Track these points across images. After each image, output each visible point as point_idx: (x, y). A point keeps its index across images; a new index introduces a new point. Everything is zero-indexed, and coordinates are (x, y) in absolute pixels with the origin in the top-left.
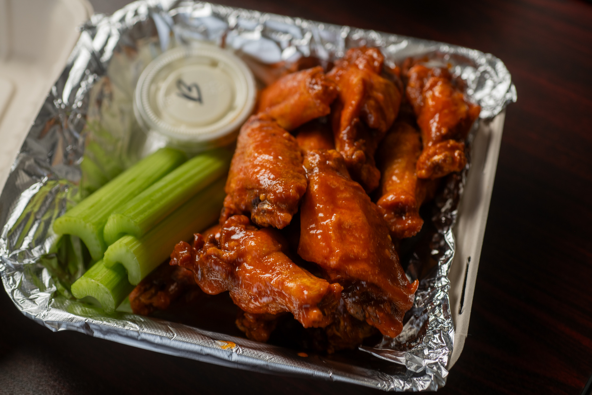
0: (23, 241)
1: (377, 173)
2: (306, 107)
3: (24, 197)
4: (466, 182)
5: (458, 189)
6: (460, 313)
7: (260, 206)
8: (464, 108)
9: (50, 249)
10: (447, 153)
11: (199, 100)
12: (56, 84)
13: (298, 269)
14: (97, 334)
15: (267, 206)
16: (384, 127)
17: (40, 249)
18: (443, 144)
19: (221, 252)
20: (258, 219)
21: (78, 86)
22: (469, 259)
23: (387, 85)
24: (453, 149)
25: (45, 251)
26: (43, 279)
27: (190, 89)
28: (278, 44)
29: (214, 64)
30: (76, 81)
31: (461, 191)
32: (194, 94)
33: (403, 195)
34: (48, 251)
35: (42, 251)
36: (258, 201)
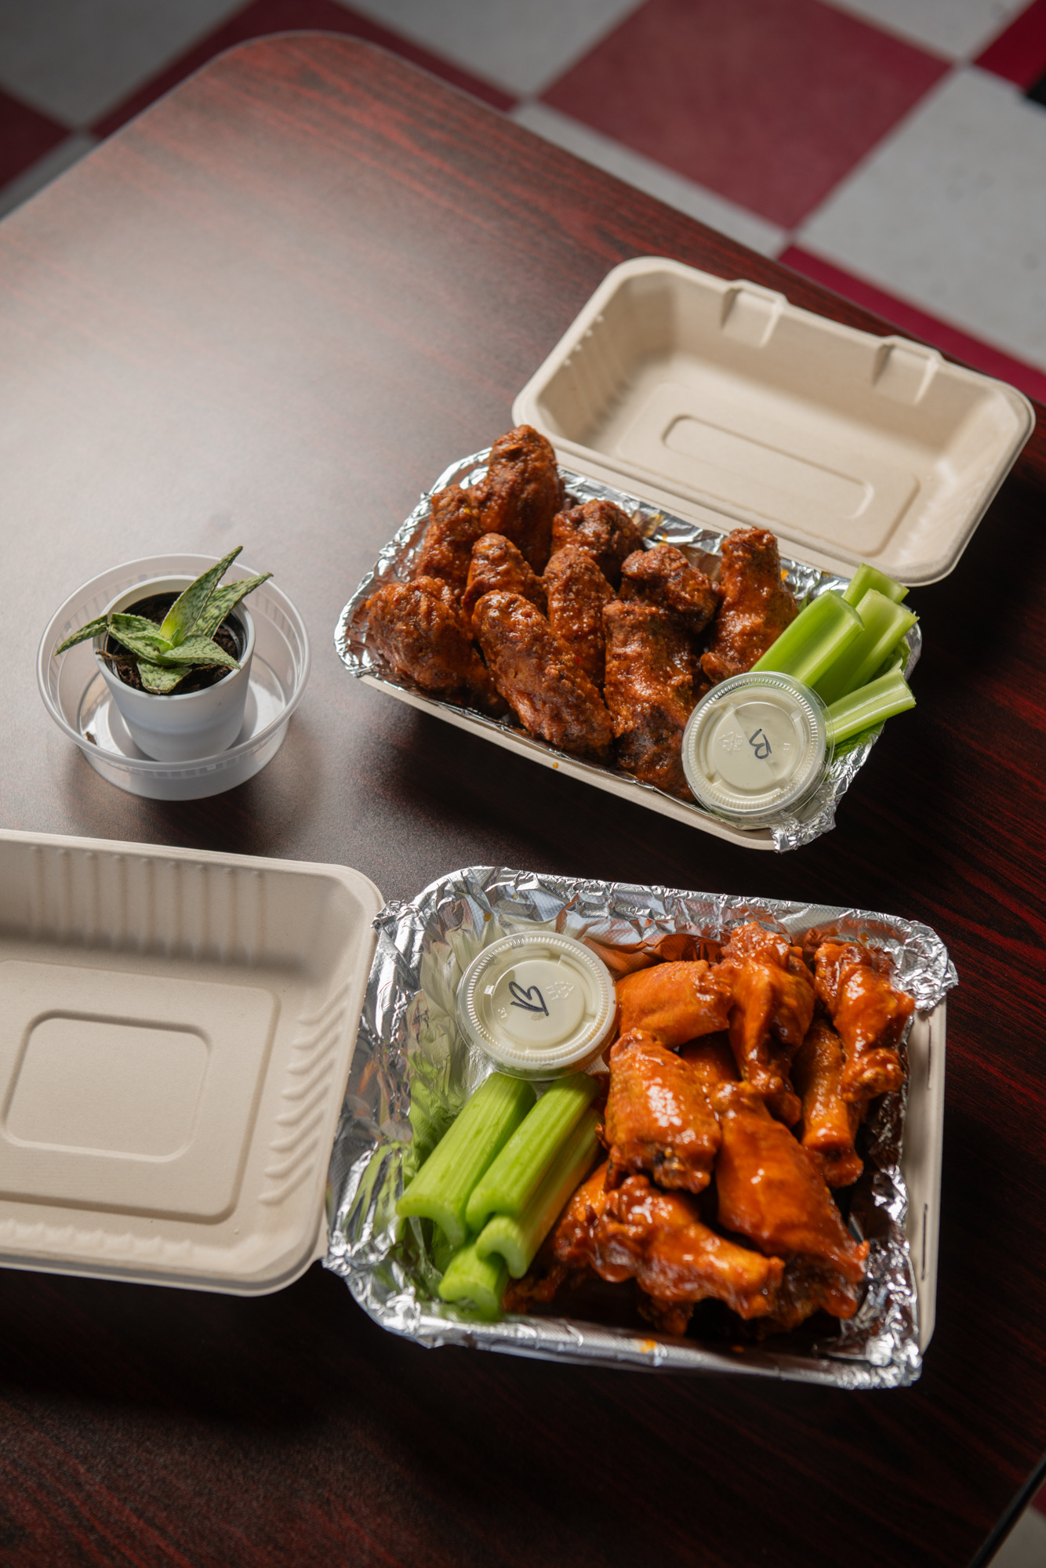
0: (363, 1229)
1: (797, 1102)
2: (696, 1019)
3: (355, 1172)
4: (908, 1102)
5: (899, 1111)
6: (923, 1278)
7: (666, 1165)
8: (892, 1004)
9: (396, 1237)
10: (878, 1069)
11: (543, 1009)
12: (364, 1011)
13: (727, 1244)
14: (480, 1346)
15: (675, 1165)
16: (799, 1040)
17: (385, 1239)
18: (871, 1055)
19: (625, 1228)
20: (666, 1182)
21: (391, 1010)
22: (926, 1207)
23: (798, 984)
24: (884, 1062)
25: (391, 1241)
26: (396, 1279)
27: (528, 995)
28: (636, 923)
29: (554, 956)
30: (387, 1004)
31: (903, 1114)
32: (535, 1002)
33: (836, 1131)
34: (394, 1240)
35: (388, 1241)
36: (661, 1158)
